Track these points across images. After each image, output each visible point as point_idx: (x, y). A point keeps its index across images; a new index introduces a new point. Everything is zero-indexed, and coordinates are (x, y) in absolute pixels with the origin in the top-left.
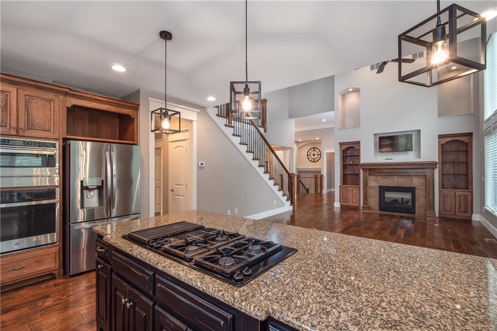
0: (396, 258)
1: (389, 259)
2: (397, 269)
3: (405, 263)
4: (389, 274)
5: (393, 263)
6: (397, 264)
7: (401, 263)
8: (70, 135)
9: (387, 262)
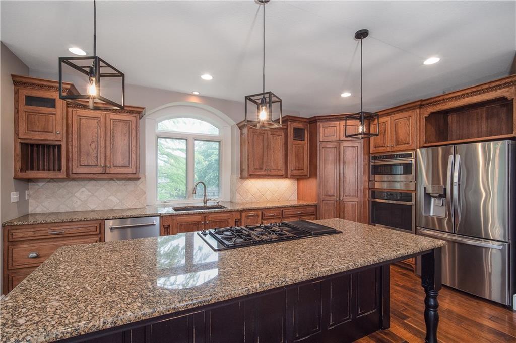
0: (130, 280)
1: (138, 275)
2: (128, 268)
3: (120, 278)
4: (133, 262)
5: (132, 273)
6: (129, 273)
7: (124, 276)
8: (428, 143)
9: (138, 271)
